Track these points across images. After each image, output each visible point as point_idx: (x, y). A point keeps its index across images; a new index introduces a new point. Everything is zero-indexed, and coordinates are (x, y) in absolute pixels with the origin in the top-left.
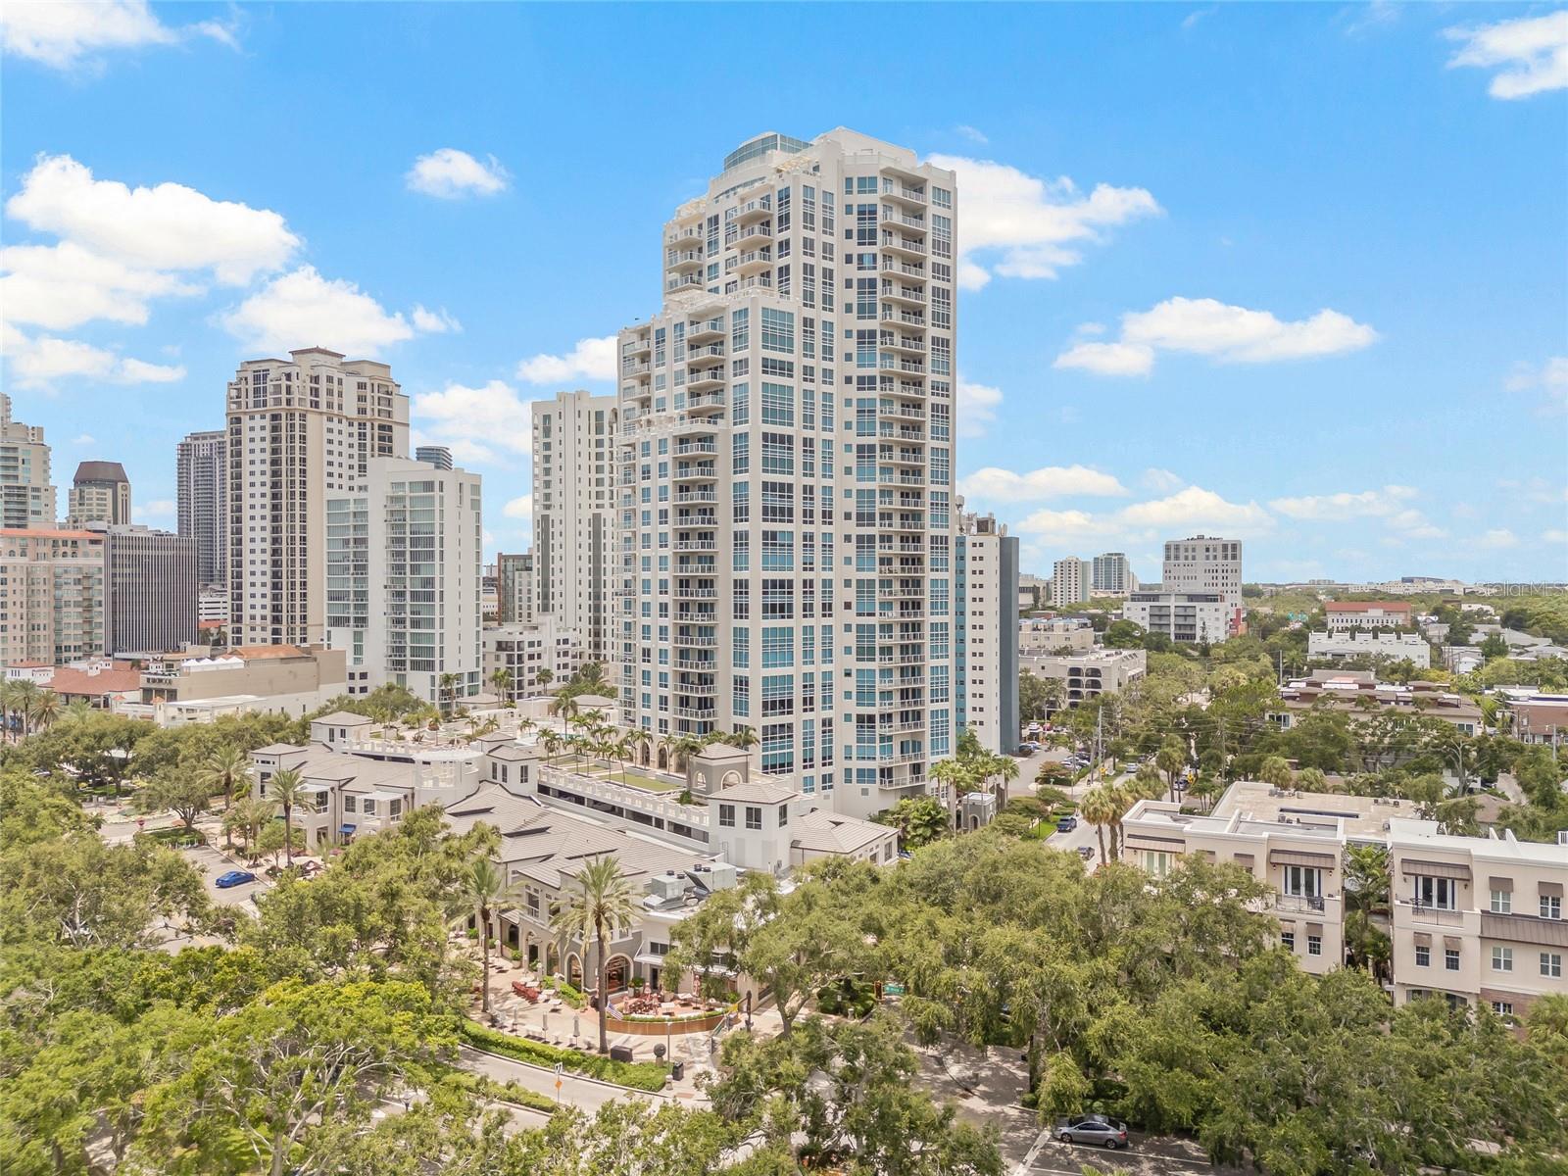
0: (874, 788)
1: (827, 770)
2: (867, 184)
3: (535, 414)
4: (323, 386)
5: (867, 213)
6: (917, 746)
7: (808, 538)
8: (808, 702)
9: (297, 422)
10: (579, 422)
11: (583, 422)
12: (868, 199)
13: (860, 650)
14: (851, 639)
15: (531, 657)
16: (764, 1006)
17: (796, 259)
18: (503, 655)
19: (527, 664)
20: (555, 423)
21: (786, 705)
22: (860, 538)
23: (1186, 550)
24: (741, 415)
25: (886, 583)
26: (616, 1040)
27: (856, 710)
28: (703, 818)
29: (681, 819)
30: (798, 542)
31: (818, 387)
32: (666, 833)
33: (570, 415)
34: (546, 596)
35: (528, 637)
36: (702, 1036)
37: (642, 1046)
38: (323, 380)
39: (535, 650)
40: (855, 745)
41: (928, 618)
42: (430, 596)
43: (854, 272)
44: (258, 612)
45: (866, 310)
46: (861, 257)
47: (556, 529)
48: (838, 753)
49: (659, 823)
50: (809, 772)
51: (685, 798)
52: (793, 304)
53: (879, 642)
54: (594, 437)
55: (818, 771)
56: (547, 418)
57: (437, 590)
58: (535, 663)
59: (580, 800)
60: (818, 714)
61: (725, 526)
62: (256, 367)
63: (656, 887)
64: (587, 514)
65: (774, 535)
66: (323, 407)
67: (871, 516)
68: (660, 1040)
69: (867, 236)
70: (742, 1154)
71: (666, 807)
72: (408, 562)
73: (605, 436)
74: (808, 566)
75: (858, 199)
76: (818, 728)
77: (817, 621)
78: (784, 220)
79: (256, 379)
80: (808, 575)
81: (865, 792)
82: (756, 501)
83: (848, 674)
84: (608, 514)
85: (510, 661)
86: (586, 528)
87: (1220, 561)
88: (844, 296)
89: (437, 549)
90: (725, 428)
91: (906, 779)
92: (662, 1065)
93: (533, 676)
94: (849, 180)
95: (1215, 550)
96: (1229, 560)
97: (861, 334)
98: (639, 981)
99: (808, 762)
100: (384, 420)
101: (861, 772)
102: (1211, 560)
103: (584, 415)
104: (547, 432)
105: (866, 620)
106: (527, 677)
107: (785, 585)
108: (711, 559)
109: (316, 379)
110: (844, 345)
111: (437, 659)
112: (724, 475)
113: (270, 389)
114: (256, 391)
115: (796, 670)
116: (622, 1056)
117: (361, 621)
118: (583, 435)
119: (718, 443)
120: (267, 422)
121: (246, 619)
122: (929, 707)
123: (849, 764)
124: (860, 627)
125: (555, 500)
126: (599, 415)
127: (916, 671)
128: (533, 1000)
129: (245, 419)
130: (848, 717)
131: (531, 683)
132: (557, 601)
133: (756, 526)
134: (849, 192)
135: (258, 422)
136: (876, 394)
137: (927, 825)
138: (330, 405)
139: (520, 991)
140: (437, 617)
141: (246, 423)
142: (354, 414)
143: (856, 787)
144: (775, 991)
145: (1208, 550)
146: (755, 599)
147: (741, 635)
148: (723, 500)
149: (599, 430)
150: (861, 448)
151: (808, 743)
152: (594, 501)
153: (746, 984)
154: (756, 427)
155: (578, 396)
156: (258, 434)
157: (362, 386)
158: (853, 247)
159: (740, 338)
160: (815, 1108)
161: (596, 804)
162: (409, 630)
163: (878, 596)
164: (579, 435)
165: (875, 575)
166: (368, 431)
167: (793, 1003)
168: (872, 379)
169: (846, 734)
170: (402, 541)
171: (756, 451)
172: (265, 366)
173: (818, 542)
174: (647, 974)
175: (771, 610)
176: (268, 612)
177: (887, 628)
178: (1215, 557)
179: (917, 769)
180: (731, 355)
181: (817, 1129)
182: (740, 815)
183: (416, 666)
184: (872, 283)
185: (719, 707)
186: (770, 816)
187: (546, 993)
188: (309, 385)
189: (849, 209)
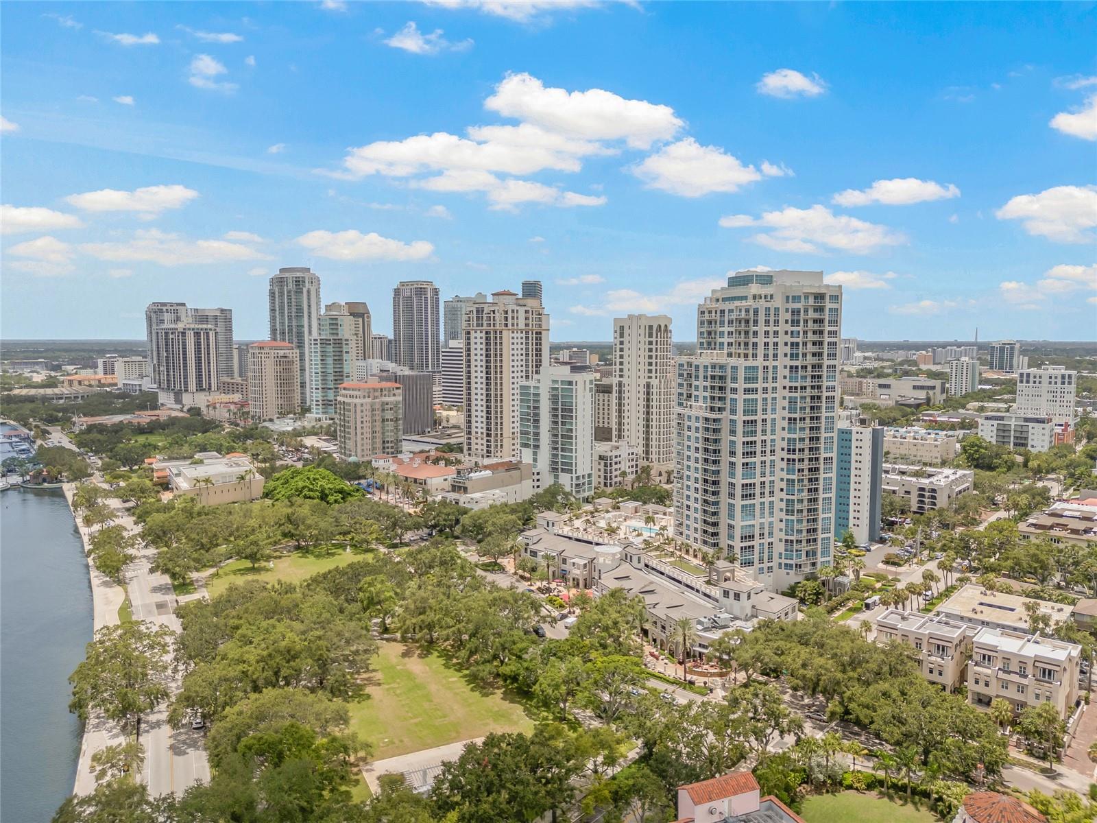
0: (792, 572)
1: (770, 564)
2: (796, 299)
3: (615, 325)
4: (510, 315)
5: (796, 312)
6: (814, 553)
7: (763, 463)
8: (762, 535)
9: (498, 336)
10: (639, 331)
11: (642, 331)
12: (796, 306)
13: (787, 511)
14: (783, 505)
15: (616, 463)
16: (741, 670)
17: (761, 340)
18: (602, 462)
19: (614, 467)
20: (626, 331)
21: (752, 537)
22: (789, 460)
23: (1035, 377)
24: (733, 411)
25: (800, 481)
26: (689, 677)
27: (784, 537)
28: (716, 592)
29: (708, 592)
30: (758, 465)
31: (770, 396)
32: (700, 595)
33: (635, 327)
34: (620, 430)
35: (615, 453)
36: (718, 679)
37: (699, 681)
38: (510, 312)
39: (618, 459)
40: (784, 553)
41: (821, 496)
42: (571, 438)
43: (789, 339)
44: (479, 430)
45: (794, 356)
46: (792, 332)
47: (626, 389)
48: (775, 555)
49: (698, 591)
50: (761, 565)
51: (708, 582)
52: (759, 362)
53: (796, 507)
54: (647, 339)
55: (766, 565)
56: (622, 328)
57: (574, 434)
58: (618, 466)
59: (663, 574)
60: (767, 540)
61: (725, 458)
62: (477, 306)
63: (700, 622)
64: (643, 382)
65: (747, 464)
66: (510, 327)
67: (794, 450)
68: (706, 679)
69: (795, 323)
70: (736, 716)
71: (699, 584)
72: (560, 420)
73: (654, 339)
74: (763, 475)
75: (792, 306)
76: (766, 546)
77: (767, 500)
78: (756, 322)
79: (478, 312)
80: (763, 479)
81: (788, 574)
82: (739, 449)
83: (781, 521)
84: (654, 382)
85: (606, 465)
86: (642, 390)
87: (1059, 385)
88: (783, 349)
89: (574, 414)
90: (725, 415)
91: (807, 569)
92: (706, 687)
93: (618, 473)
94: (788, 297)
95: (1056, 378)
96: (1066, 385)
97: (791, 367)
98: (694, 656)
99: (761, 561)
100: (538, 329)
101: (786, 565)
102: (1053, 385)
103: (643, 327)
104: (622, 335)
105: (790, 497)
106: (615, 473)
107: (752, 485)
108: (718, 472)
109: (506, 312)
110: (782, 372)
111: (574, 468)
112: (725, 436)
113: (485, 318)
114: (478, 318)
115: (756, 522)
116: (692, 683)
117: (537, 447)
118: (642, 338)
119: (723, 422)
120: (483, 335)
121: (473, 433)
122: (820, 536)
123: (780, 561)
124: (788, 500)
125: (626, 373)
126: (651, 327)
127: (815, 520)
128: (657, 659)
129: (472, 332)
130: (781, 540)
131: (616, 477)
132: (626, 433)
133: (739, 460)
134: (787, 302)
135: (478, 335)
136: (798, 395)
137: (815, 594)
138: (513, 325)
139: (652, 655)
140: (574, 448)
141: (473, 335)
142: (523, 327)
143: (784, 571)
144: (744, 666)
145: (1050, 377)
146: (738, 491)
147: (731, 506)
148: (724, 447)
149: (650, 335)
150: (790, 419)
151: (762, 552)
152: (647, 374)
153: (734, 664)
154: (740, 417)
155: (640, 317)
156: (479, 341)
157: (527, 312)
158: (789, 328)
159: (734, 380)
160: (755, 707)
161: (669, 577)
162: (560, 453)
163: (796, 487)
164: (639, 339)
165: (795, 477)
166: (530, 336)
167: (751, 671)
168: (796, 388)
169: (780, 548)
170: (557, 409)
171: (740, 428)
172: (482, 306)
173: (768, 464)
174: (697, 655)
175: (744, 496)
176: (484, 431)
177: (800, 501)
178: (1056, 383)
179: (814, 564)
180: (730, 385)
181: (756, 711)
182: (732, 595)
183: (563, 471)
184: (798, 344)
185: (721, 536)
186: (743, 597)
187: (662, 657)
188: (503, 315)
189: (787, 310)
